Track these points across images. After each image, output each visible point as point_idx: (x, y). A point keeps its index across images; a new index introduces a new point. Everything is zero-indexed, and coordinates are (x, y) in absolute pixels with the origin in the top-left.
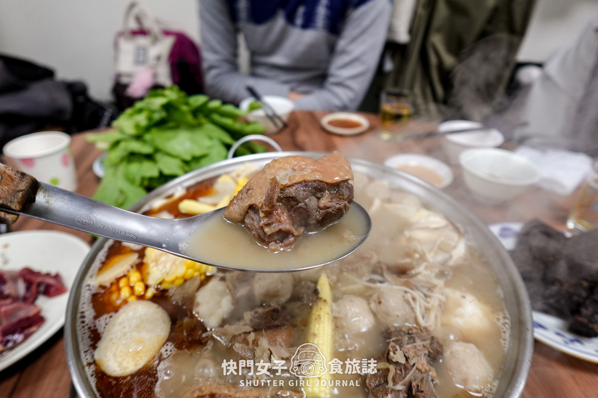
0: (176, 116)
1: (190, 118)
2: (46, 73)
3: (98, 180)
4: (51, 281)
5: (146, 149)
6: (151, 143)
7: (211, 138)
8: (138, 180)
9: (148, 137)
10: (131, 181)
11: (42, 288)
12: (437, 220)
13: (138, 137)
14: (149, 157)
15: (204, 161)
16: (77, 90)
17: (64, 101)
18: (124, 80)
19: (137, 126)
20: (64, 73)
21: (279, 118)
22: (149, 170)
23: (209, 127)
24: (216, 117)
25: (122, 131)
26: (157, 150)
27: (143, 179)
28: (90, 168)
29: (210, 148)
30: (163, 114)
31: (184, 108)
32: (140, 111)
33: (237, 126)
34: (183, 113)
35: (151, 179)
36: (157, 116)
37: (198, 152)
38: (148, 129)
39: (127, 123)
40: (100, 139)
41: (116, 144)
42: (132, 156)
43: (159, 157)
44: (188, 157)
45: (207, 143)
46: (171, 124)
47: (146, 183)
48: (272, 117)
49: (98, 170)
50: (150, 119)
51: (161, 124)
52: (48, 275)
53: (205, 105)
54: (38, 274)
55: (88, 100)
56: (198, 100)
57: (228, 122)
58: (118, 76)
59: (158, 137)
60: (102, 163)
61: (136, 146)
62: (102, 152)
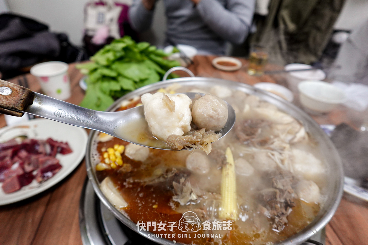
0: (130, 54)
1: (138, 56)
2: (44, 28)
3: (84, 92)
4: (64, 146)
5: (113, 74)
6: (115, 70)
7: (150, 68)
8: (108, 92)
9: (115, 66)
10: (104, 92)
11: (59, 150)
12: (287, 119)
13: (108, 67)
14: (114, 79)
15: (146, 82)
16: (62, 38)
17: (55, 44)
18: (90, 33)
19: (108, 60)
20: (55, 28)
21: (188, 58)
22: (115, 86)
23: (148, 62)
24: (153, 57)
25: (97, 63)
26: (119, 75)
27: (111, 91)
28: (78, 84)
29: (149, 74)
30: (122, 53)
31: (136, 50)
32: (108, 51)
33: (165, 62)
34: (134, 53)
35: (116, 92)
36: (119, 55)
37: (143, 77)
38: (114, 62)
39: (101, 58)
40: (84, 68)
41: (95, 70)
42: (104, 78)
43: (120, 79)
44: (137, 79)
45: (148, 71)
46: (127, 60)
47: (113, 94)
48: (184, 58)
49: (83, 85)
50: (115, 56)
51: (120, 59)
52: (62, 143)
53: (147, 49)
54: (56, 142)
55: (69, 44)
56: (143, 45)
57: (159, 59)
58: (87, 31)
59: (119, 67)
60: (85, 82)
61: (107, 72)
62: (83, 76)
